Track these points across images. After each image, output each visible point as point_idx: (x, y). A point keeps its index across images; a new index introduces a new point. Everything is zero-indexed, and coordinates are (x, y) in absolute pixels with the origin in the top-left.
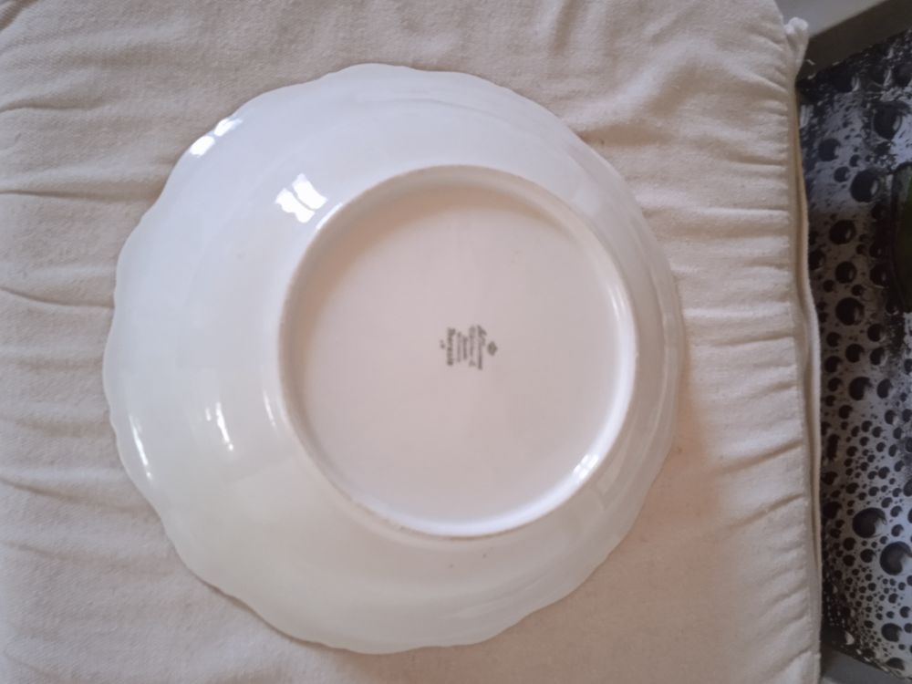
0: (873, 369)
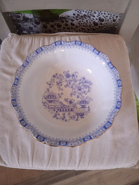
0: (69, 22)
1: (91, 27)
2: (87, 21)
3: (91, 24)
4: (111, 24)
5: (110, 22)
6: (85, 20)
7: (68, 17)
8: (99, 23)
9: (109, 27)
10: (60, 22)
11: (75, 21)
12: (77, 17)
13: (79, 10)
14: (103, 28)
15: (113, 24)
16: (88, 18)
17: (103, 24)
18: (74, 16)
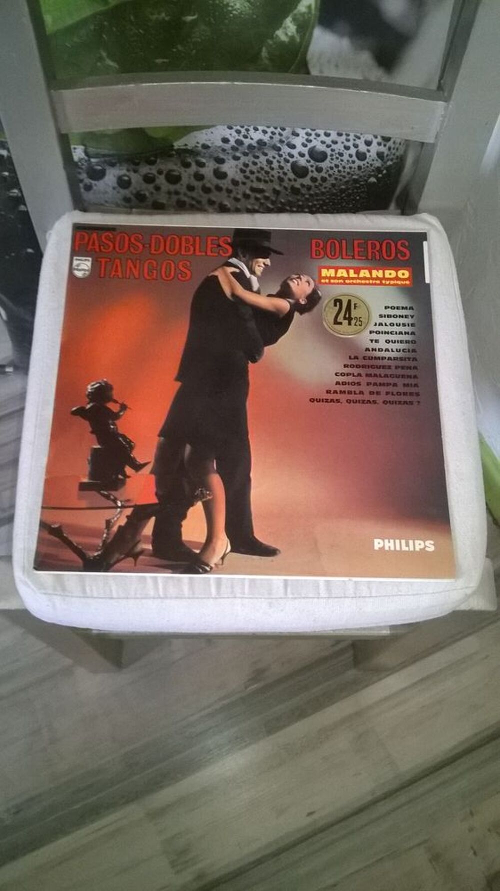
0: (208, 167)
1: (285, 184)
2: (269, 162)
3: (285, 174)
4: (350, 168)
5: (348, 161)
6: (263, 159)
7: (204, 151)
8: (310, 168)
9: (347, 179)
10: (176, 165)
11: (227, 161)
12: (233, 148)
13: (242, 127)
14: (327, 184)
15: (359, 168)
16: (272, 153)
17: (324, 171)
18: (226, 145)
